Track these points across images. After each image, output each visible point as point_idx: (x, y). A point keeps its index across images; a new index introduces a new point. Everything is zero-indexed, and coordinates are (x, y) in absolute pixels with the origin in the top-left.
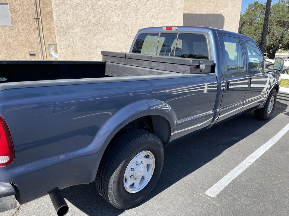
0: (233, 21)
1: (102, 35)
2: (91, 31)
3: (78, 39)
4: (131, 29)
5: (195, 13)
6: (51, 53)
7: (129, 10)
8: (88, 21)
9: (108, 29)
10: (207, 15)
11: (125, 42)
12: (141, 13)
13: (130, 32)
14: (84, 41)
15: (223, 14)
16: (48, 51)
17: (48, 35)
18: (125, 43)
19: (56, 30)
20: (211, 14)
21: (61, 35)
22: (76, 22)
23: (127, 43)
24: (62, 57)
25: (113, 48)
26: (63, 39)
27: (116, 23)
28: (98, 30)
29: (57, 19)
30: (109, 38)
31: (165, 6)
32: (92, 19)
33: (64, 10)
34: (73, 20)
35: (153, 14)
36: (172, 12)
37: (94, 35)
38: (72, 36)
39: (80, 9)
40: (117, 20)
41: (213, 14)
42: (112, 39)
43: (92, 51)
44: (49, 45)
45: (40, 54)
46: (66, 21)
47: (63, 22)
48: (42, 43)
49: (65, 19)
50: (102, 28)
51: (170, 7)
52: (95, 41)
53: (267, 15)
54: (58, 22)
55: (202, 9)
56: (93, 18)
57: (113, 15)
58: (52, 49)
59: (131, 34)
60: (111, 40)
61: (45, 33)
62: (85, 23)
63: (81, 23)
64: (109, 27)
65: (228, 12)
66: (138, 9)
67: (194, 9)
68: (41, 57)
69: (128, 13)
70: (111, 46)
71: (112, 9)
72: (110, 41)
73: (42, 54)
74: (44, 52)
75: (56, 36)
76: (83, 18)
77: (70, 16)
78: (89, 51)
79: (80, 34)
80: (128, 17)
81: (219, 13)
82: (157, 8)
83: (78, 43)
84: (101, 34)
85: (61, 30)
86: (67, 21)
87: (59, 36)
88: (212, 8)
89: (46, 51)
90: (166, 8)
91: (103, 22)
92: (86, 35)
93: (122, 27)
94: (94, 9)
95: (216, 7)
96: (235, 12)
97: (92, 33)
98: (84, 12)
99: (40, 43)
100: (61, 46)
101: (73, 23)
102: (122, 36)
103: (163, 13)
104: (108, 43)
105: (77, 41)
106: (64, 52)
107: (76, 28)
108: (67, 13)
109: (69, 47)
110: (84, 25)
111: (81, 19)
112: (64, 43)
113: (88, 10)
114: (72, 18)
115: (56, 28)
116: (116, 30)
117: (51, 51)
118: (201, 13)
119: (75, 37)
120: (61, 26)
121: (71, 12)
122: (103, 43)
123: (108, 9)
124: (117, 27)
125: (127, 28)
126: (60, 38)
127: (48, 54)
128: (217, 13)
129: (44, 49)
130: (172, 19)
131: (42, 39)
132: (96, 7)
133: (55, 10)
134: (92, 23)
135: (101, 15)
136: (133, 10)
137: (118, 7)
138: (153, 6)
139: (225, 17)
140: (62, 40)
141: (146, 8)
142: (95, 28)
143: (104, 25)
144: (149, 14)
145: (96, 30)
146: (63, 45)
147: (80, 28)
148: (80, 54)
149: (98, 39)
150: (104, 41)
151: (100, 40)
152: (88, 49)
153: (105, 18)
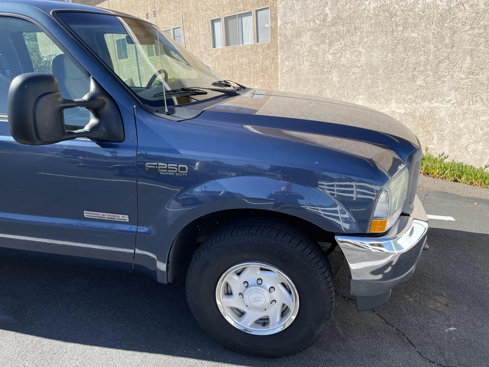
1: (343, 43)
2: (325, 38)
3: (305, 54)
8: (322, 18)
9: (355, 29)
11: (385, 53)
13: (400, 28)
14: (313, 58)
18: (386, 56)
19: (279, 41)
21: (284, 49)
22: (305, 23)
23: (390, 55)
25: (361, 68)
26: (287, 55)
27: (372, 12)
28: (337, 33)
29: (282, 22)
30: (355, 49)
32: (329, 13)
34: (302, 19)
37: (330, 45)
38: (298, 50)
40: (374, 5)
42: (361, 49)
43: (324, 76)
47: (288, 27)
49: (291, 20)
50: (344, 29)
52: (331, 56)
54: (282, 27)
56: (330, 9)
60: (358, 51)
62: (317, 22)
63: (312, 24)
64: (356, 25)
70: (358, 64)
72: (357, 53)
75: (279, 52)
76: (316, 13)
77: (298, 13)
78: (319, 76)
79: (309, 44)
83: (305, 63)
84: (341, 41)
85: (285, 41)
86: (293, 23)
87: (282, 51)
91: (347, 14)
92: (318, 45)
93: (382, 20)
97: (327, 41)
101: (300, 26)
102: (379, 42)
104: (353, 58)
105: (304, 58)
106: (286, 79)
107: (304, 34)
108: (294, 8)
110: (316, 26)
111: (312, 16)
112: (287, 63)
114: (300, 15)
115: (279, 38)
116: (370, 29)
119: (301, 52)
120: (285, 34)
121: (299, 7)
122: (343, 59)
124: (373, 21)
125: (393, 19)
126: (283, 54)
133: (281, 6)
134: (328, 20)
135: (346, 1)
142: (333, 29)
143: (349, 21)
145: (334, 34)
146: (285, 67)
147: (309, 33)
148: (307, 84)
149: (335, 52)
150: (344, 56)
151: (339, 54)
152: (319, 72)
153: (351, 6)
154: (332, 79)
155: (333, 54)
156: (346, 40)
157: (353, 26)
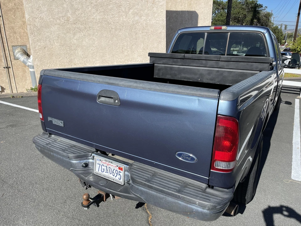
0: (206, 18)
1: (83, 34)
2: (70, 30)
3: (55, 39)
4: (114, 27)
5: (171, 10)
6: (17, 56)
7: (111, 6)
8: (66, 19)
9: (90, 28)
10: (183, 12)
11: (108, 40)
12: (123, 10)
13: (114, 30)
15: (197, 11)
16: (13, 54)
17: (12, 35)
18: (109, 42)
19: (28, 29)
20: (186, 11)
21: (35, 34)
22: (51, 19)
24: (37, 60)
25: (96, 48)
26: (38, 39)
27: (98, 20)
28: (78, 28)
29: (30, 16)
30: (91, 37)
31: (148, 3)
33: (37, 6)
34: (49, 17)
35: (136, 11)
36: (155, 9)
37: (74, 34)
38: (48, 35)
39: (56, 5)
40: (99, 17)
41: (188, 11)
42: (94, 38)
43: (72, 52)
44: (13, 46)
45: (3, 58)
46: (40, 19)
47: (37, 20)
48: (4, 45)
49: (40, 16)
50: (82, 26)
51: (153, 3)
52: (76, 40)
53: (229, 12)
54: (31, 19)
55: (177, 6)
56: (71, 15)
57: (94, 11)
58: (17, 51)
59: (114, 32)
60: (93, 39)
61: (7, 33)
62: (62, 20)
63: (58, 21)
64: (90, 25)
65: (201, 9)
66: (120, 5)
67: (170, 5)
68: (4, 61)
69: (111, 10)
70: (94, 45)
71: (93, 5)
72: (92, 40)
73: (5, 58)
74: (8, 55)
75: (29, 36)
76: (60, 15)
77: (45, 13)
78: (69, 52)
79: (58, 33)
80: (111, 14)
81: (193, 10)
82: (140, 5)
83: (55, 43)
84: (81, 33)
85: (35, 29)
86: (42, 19)
87: (32, 36)
88: (187, 6)
89: (10, 54)
90: (149, 5)
91: (83, 19)
92: (65, 34)
93: (104, 25)
94: (72, 5)
95: (190, 4)
96: (207, 9)
97: (71, 32)
98: (61, 8)
99: (2, 45)
100: (35, 48)
101: (48, 21)
102: (104, 35)
103: (146, 10)
104: (90, 42)
105: (55, 41)
106: (40, 54)
107: (52, 26)
108: (41, 9)
109: (45, 48)
110: (62, 23)
111: (57, 16)
112: (39, 44)
113: (65, 6)
114: (47, 14)
115: (28, 27)
116: (98, 29)
117: (17, 54)
118: (176, 10)
119: (51, 37)
120: (34, 25)
121: (46, 9)
122: (84, 42)
123: (88, 5)
124: (99, 25)
125: (110, 25)
126: (34, 38)
127: (12, 57)
128: (191, 10)
129: (7, 52)
130: (155, 16)
131: (5, 40)
132: (75, 3)
133: (27, 6)
134: (70, 20)
135: (81, 12)
136: (115, 6)
137: (99, 3)
138: (136, 3)
139: (198, 14)
140: (36, 40)
141: (128, 5)
142: (74, 26)
143: (85, 23)
144: (131, 11)
145: (76, 29)
146: (37, 46)
147: (57, 26)
148: (59, 56)
149: (78, 38)
150: (85, 41)
151: (81, 40)
152: (68, 49)
153: (85, 15)
154: (78, 53)
155: (77, 39)
156: (84, 33)
157: (88, 26)
